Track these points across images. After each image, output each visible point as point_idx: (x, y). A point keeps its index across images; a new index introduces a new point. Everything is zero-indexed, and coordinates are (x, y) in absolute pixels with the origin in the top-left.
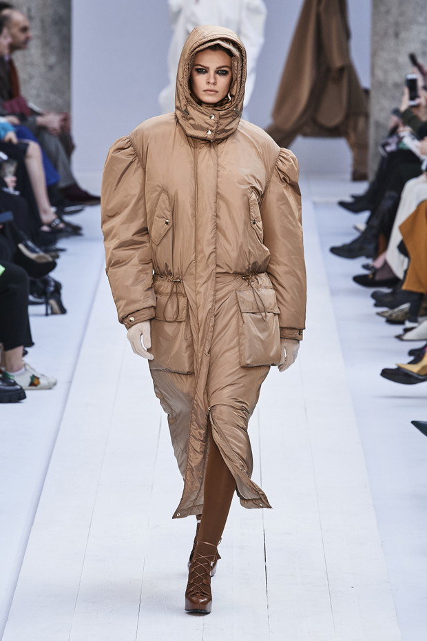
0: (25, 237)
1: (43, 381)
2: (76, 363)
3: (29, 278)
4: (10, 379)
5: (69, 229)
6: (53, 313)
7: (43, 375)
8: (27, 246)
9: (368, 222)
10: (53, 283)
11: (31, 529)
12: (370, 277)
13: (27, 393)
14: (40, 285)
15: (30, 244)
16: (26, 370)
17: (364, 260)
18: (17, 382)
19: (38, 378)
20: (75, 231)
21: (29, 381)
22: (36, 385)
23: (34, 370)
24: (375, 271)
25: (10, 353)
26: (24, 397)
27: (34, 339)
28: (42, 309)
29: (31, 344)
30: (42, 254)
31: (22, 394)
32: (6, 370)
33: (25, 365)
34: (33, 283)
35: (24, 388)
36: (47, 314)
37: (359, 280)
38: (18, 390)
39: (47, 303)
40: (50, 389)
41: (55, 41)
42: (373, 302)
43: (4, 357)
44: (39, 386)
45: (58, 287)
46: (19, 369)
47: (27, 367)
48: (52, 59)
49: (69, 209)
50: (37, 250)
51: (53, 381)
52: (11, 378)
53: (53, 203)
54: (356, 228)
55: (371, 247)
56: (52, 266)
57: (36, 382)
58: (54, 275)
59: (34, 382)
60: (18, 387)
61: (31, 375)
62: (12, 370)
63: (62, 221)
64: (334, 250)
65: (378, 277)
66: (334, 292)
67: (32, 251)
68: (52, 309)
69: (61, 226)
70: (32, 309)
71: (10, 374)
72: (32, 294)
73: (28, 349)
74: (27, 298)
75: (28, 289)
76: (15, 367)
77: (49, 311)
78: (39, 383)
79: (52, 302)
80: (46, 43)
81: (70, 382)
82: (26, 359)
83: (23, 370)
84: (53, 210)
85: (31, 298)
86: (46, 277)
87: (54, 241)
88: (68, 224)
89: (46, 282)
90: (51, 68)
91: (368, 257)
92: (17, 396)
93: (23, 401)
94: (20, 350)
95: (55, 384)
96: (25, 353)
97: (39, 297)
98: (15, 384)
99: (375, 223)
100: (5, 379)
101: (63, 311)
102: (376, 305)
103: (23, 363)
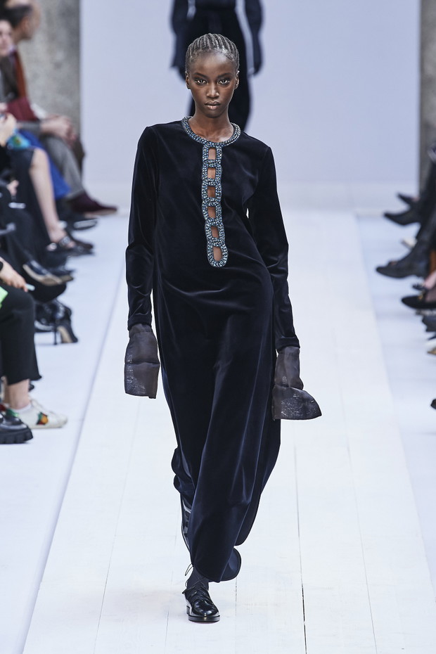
0: (30, 256)
1: (51, 419)
2: (89, 398)
3: (34, 303)
4: (15, 417)
5: (80, 248)
6: (63, 342)
7: (52, 412)
8: (32, 268)
9: (418, 236)
10: (62, 309)
11: (39, 586)
12: (421, 298)
13: (34, 432)
14: (48, 310)
15: (35, 264)
16: (32, 406)
17: (414, 280)
18: (23, 420)
19: (46, 416)
20: (87, 249)
21: (36, 419)
22: (43, 424)
23: (41, 406)
24: (426, 291)
25: (14, 387)
26: (31, 437)
27: (41, 372)
28: (49, 337)
29: (38, 377)
30: (49, 276)
31: (28, 434)
32: (11, 406)
33: (31, 401)
34: (39, 309)
35: (30, 427)
36: (56, 344)
37: (408, 301)
38: (24, 429)
39: (55, 331)
40: (60, 427)
41: (63, 35)
42: (423, 327)
43: (7, 393)
44: (47, 425)
45: (68, 313)
46: (25, 405)
47: (34, 404)
48: (60, 56)
49: (80, 224)
50: (44, 271)
51: (63, 418)
52: (16, 415)
53: (61, 216)
54: (404, 243)
55: (422, 265)
56: (61, 289)
57: (44, 420)
58: (63, 299)
59: (41, 421)
60: (24, 426)
61: (38, 412)
62: (17, 407)
63: (72, 239)
64: (381, 270)
65: (429, 298)
66: (379, 316)
67: (38, 272)
68: (62, 337)
69: (71, 244)
70: (38, 338)
71: (14, 411)
72: (39, 320)
73: (34, 383)
74: (33, 324)
75: (34, 315)
76: (20, 404)
77: (59, 340)
78: (47, 421)
79: (62, 330)
80: (52, 38)
81: (83, 420)
82: (33, 394)
83: (29, 407)
84: (62, 225)
85: (37, 325)
86: (54, 301)
87: (63, 261)
88: (78, 242)
89: (55, 308)
90: (58, 66)
91: (419, 275)
92: (23, 436)
93: (30, 441)
94: (25, 384)
95: (65, 422)
96: (32, 388)
97: (47, 324)
98: (20, 423)
99: (426, 237)
100: (10, 417)
101: (74, 339)
102: (428, 330)
103: (29, 398)
